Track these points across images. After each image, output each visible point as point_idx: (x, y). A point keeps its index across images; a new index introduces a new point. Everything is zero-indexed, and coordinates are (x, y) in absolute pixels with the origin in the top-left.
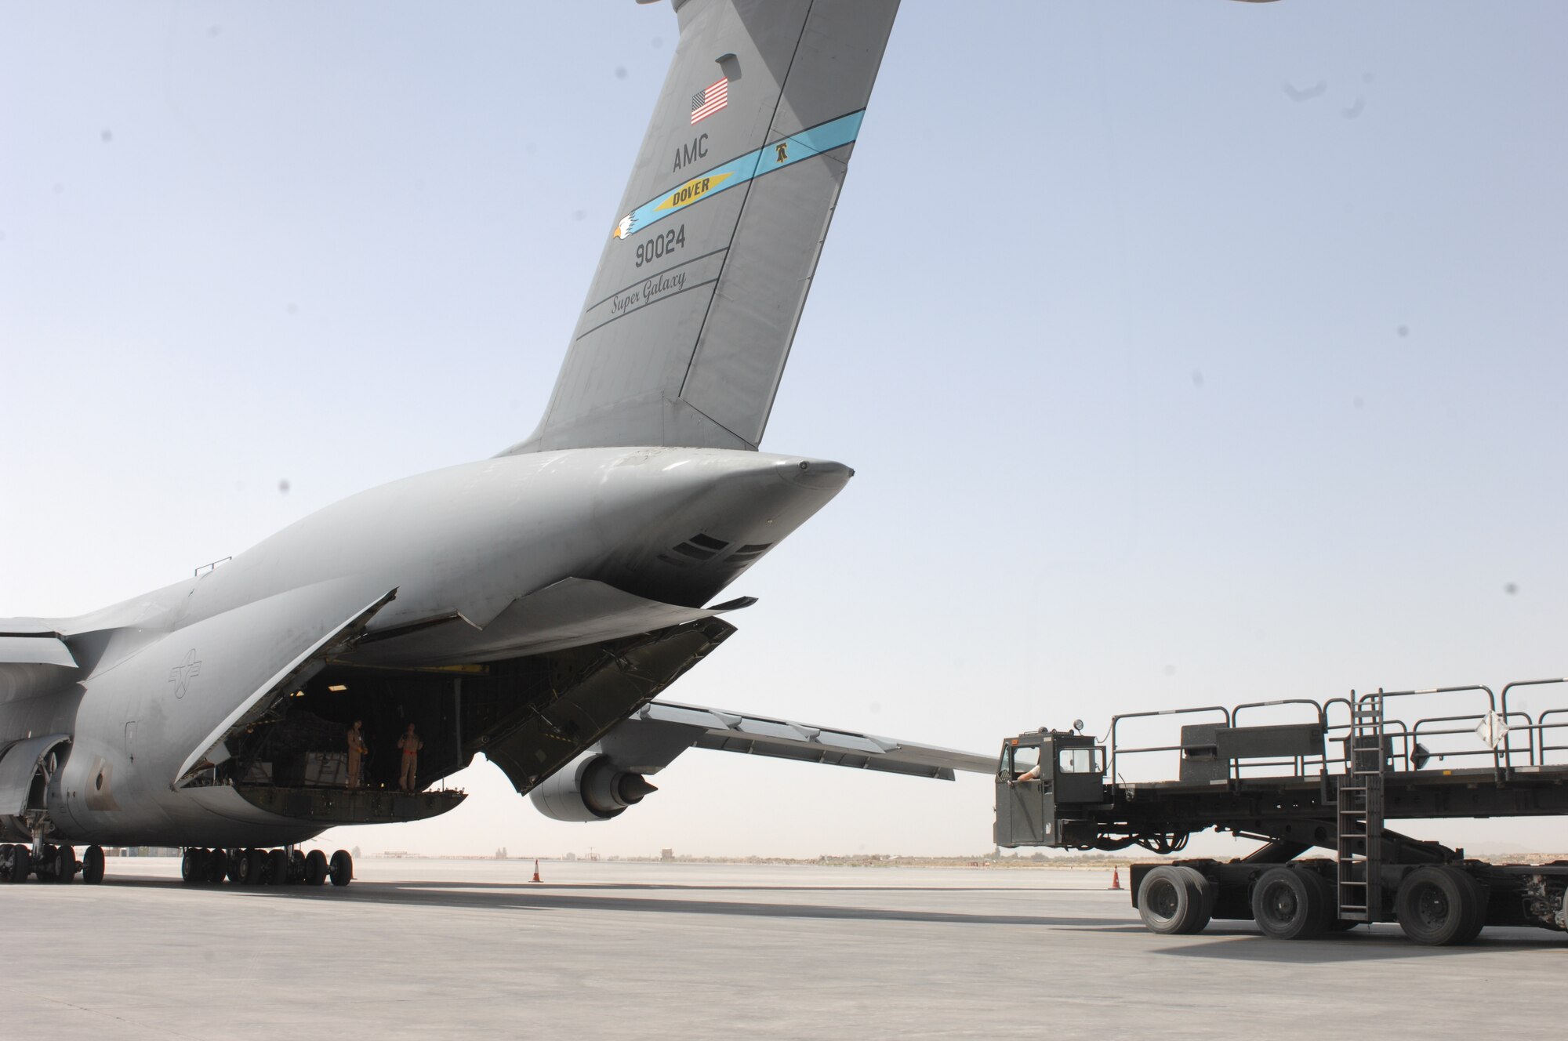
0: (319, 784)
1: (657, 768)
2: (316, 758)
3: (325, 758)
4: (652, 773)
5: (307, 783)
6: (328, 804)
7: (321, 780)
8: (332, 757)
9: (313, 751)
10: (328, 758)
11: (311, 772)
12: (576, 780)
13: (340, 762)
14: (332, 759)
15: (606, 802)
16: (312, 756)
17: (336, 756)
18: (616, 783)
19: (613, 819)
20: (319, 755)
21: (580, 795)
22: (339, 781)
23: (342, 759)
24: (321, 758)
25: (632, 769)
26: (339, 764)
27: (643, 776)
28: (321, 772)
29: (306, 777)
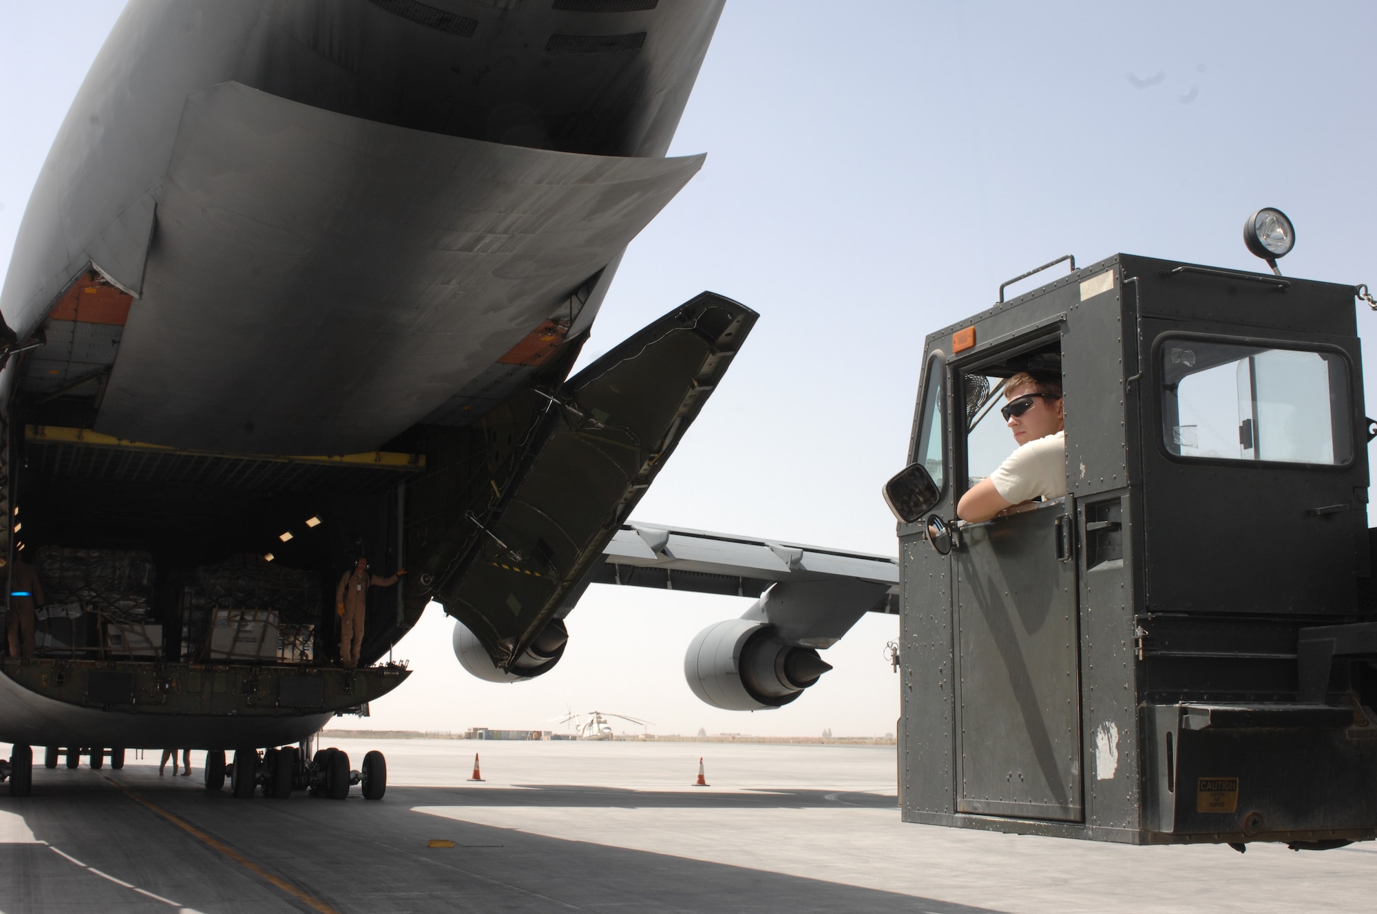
0: (233, 657)
1: (831, 640)
2: (229, 619)
3: (242, 619)
4: (825, 647)
5: (214, 656)
6: (162, 687)
7: (237, 651)
8: (255, 616)
9: (223, 607)
10: (248, 618)
11: (221, 639)
12: (734, 657)
13: (267, 622)
14: (254, 620)
15: (773, 686)
16: (223, 614)
17: (262, 616)
18: (781, 660)
19: (783, 707)
20: (234, 613)
21: (738, 675)
22: (265, 653)
23: (271, 619)
24: (238, 618)
25: (803, 643)
26: (265, 627)
27: (818, 651)
28: (236, 639)
29: (213, 647)
